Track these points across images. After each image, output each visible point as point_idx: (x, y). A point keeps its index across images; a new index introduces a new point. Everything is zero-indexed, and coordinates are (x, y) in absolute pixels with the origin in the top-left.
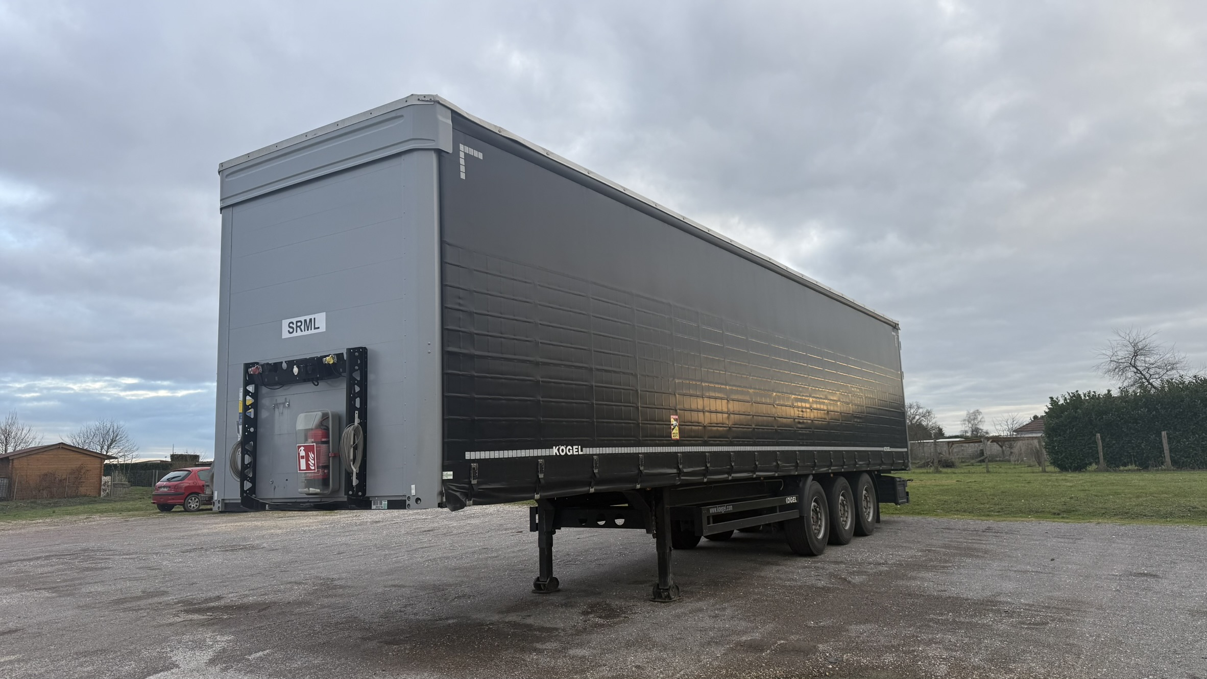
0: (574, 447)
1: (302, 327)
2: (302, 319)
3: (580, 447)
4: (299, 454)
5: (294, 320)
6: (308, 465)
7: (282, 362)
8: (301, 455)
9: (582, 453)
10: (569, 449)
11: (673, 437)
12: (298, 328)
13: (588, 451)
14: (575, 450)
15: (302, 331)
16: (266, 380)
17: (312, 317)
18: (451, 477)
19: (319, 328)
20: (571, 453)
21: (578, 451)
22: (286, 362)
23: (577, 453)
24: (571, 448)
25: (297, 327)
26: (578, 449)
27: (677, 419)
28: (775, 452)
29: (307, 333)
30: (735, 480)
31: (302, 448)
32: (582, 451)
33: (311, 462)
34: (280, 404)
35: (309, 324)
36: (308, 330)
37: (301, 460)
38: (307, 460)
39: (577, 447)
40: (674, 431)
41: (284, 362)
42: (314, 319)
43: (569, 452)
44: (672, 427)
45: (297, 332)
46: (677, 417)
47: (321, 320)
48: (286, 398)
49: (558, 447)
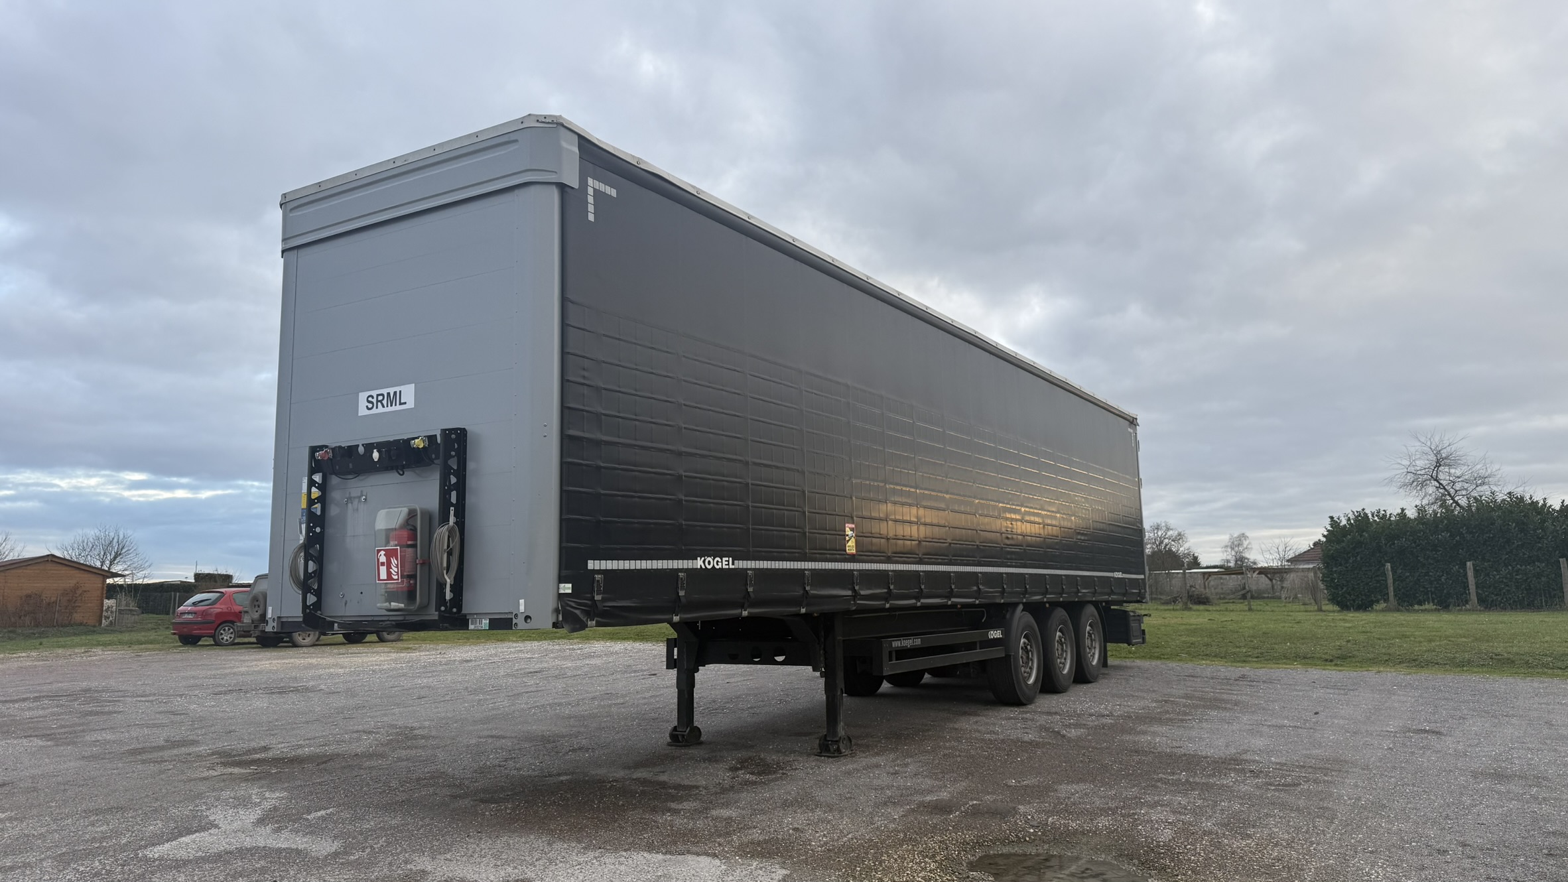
0: (724, 559)
1: (385, 402)
2: (385, 391)
3: (731, 559)
4: (378, 560)
5: (374, 393)
6: (389, 574)
7: (358, 446)
8: (380, 561)
9: (733, 567)
10: (718, 561)
11: (847, 551)
12: (379, 403)
13: (741, 564)
14: (724, 563)
15: (383, 407)
16: (337, 467)
17: (397, 389)
18: (570, 591)
19: (405, 403)
20: (720, 566)
21: (728, 564)
22: (363, 445)
23: (727, 567)
24: (720, 561)
25: (378, 401)
26: (728, 561)
27: (853, 529)
28: (976, 573)
29: (390, 409)
30: (924, 607)
31: (382, 553)
32: (733, 564)
33: (394, 570)
34: (354, 498)
35: (393, 399)
36: (391, 406)
37: (381, 567)
38: (389, 567)
39: (727, 559)
40: (850, 543)
41: (361, 446)
42: (400, 392)
43: (718, 565)
44: (847, 538)
45: (377, 408)
46: (853, 526)
47: (408, 393)
48: (362, 492)
49: (703, 559)
